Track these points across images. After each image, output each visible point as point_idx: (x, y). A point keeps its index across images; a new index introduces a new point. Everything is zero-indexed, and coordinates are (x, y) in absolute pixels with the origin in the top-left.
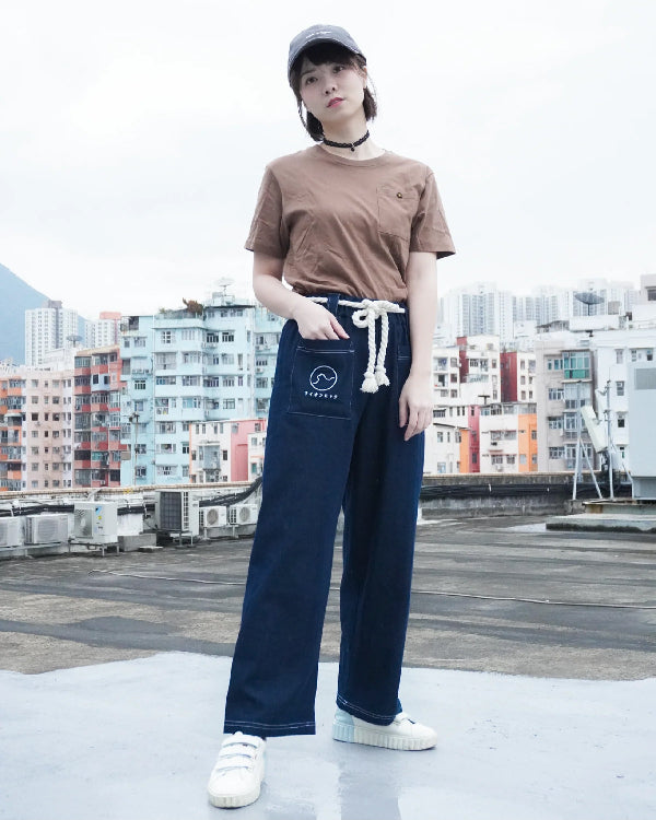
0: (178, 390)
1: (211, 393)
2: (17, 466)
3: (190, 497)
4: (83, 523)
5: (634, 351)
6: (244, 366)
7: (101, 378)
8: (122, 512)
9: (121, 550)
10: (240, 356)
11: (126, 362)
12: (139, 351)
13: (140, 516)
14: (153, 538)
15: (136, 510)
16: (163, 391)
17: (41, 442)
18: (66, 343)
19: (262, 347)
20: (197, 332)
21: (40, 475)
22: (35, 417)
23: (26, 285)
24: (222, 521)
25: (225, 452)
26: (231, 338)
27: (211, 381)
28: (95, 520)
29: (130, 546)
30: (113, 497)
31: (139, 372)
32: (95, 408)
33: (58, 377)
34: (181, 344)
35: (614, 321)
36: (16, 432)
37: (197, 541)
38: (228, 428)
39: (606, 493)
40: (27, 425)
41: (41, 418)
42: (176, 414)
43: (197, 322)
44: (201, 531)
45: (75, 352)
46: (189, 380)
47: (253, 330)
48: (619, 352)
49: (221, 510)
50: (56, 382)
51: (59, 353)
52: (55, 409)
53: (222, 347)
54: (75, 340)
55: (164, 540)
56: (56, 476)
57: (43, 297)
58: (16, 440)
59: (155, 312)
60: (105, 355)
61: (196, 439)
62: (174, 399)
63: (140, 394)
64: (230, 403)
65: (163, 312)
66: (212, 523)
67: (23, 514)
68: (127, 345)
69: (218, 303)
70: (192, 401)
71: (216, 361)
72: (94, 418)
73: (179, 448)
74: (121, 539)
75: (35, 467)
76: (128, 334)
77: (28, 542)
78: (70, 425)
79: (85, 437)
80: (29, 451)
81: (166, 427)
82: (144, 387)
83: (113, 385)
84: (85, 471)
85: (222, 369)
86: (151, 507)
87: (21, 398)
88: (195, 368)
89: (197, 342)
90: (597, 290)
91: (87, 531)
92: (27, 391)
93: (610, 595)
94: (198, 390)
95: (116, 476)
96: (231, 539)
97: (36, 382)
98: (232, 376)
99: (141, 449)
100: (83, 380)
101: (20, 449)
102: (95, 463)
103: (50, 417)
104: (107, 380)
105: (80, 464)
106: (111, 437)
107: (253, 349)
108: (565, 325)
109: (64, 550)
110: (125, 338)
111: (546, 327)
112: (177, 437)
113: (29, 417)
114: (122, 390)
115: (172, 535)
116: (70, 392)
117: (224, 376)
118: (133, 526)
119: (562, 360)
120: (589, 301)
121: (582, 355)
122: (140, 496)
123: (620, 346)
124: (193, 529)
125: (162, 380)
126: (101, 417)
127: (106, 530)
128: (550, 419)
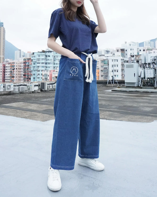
0: (41, 65)
1: (46, 65)
2: (13, 77)
3: (46, 83)
4: (28, 88)
5: (115, 60)
6: (52, 61)
7: (28, 63)
8: (35, 86)
9: (35, 92)
10: (51, 59)
11: (32, 60)
12: (34, 58)
13: (38, 87)
14: (40, 90)
15: (37, 86)
16: (38, 65)
17: (17, 73)
18: (22, 56)
19: (55, 58)
20: (44, 55)
21: (17, 78)
22: (16, 69)
23: (15, 47)
24: (51, 87)
25: (48, 75)
26: (50, 57)
27: (46, 63)
28: (30, 87)
29: (36, 92)
30: (33, 83)
31: (34, 62)
32: (27, 67)
33: (20, 62)
34: (41, 57)
35: (112, 55)
36: (13, 71)
37: (47, 91)
38: (49, 71)
39: (113, 83)
40: (15, 70)
41: (18, 69)
42: (40, 69)
43: (44, 54)
44: (48, 89)
45: (23, 58)
46: (43, 63)
47: (53, 55)
48: (113, 60)
49: (51, 85)
50: (20, 63)
51: (21, 58)
52: (20, 68)
53: (48, 58)
54: (23, 56)
55: (41, 91)
56: (20, 79)
57: (18, 49)
58: (13, 73)
59: (37, 52)
60: (29, 59)
61: (43, 73)
62: (40, 66)
63: (34, 65)
64: (49, 67)
65: (38, 52)
66: (49, 88)
67: (18, 86)
68: (32, 57)
69: (47, 51)
70: (43, 67)
71: (47, 60)
72: (26, 69)
73: (41, 75)
74: (35, 90)
75: (16, 77)
76: (32, 55)
77: (19, 91)
78: (22, 70)
79: (25, 72)
80: (15, 74)
81: (39, 71)
82: (35, 64)
83: (29, 64)
84: (25, 78)
85: (48, 61)
86: (39, 85)
87: (14, 66)
88: (44, 61)
89: (44, 57)
90: (108, 50)
91: (29, 89)
92: (15, 65)
93: (132, 104)
94: (44, 65)
95: (30, 79)
96: (52, 90)
97: (17, 63)
98: (50, 63)
99: (34, 74)
100: (25, 63)
101: (14, 74)
102: (26, 77)
103: (19, 69)
104: (29, 63)
105: (24, 77)
106: (29, 72)
107: (53, 58)
108: (104, 55)
109: (25, 92)
110: (32, 56)
111: (101, 56)
112: (40, 73)
113: (15, 69)
114: (31, 64)
115: (43, 90)
116: (22, 65)
117: (48, 63)
118: (37, 88)
119: (103, 61)
120: (108, 52)
121: (107, 60)
122: (38, 83)
123: (112, 59)
124: (46, 89)
125: (38, 63)
126: (28, 69)
127: (32, 89)
128: (101, 70)
